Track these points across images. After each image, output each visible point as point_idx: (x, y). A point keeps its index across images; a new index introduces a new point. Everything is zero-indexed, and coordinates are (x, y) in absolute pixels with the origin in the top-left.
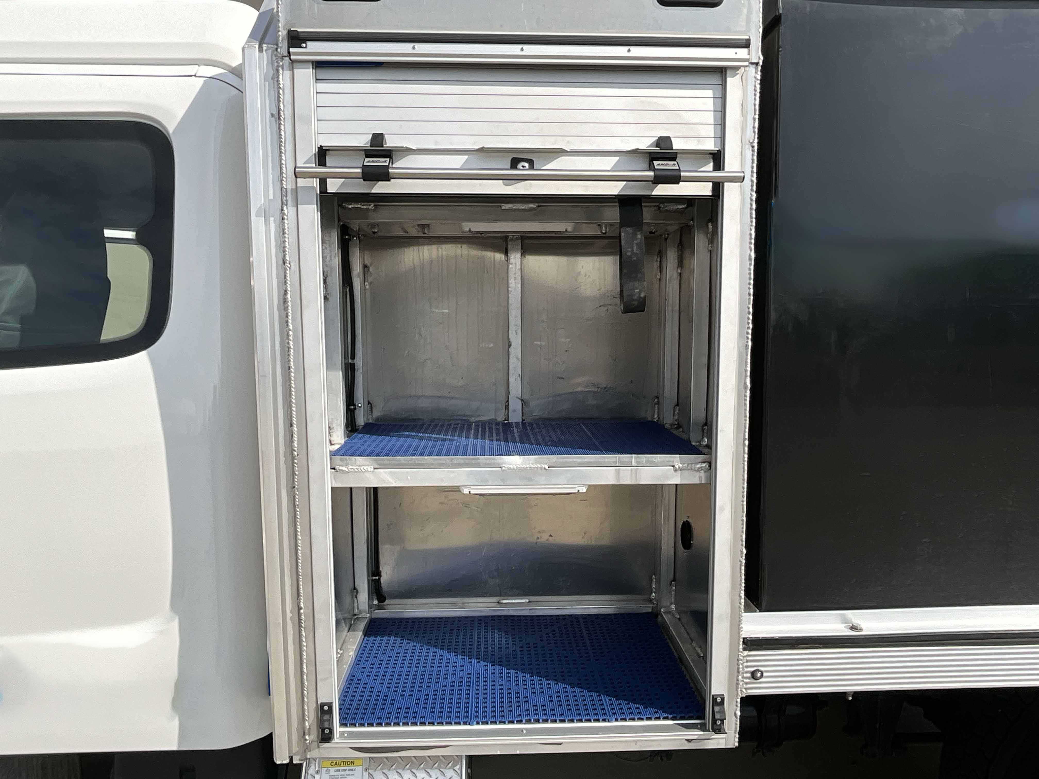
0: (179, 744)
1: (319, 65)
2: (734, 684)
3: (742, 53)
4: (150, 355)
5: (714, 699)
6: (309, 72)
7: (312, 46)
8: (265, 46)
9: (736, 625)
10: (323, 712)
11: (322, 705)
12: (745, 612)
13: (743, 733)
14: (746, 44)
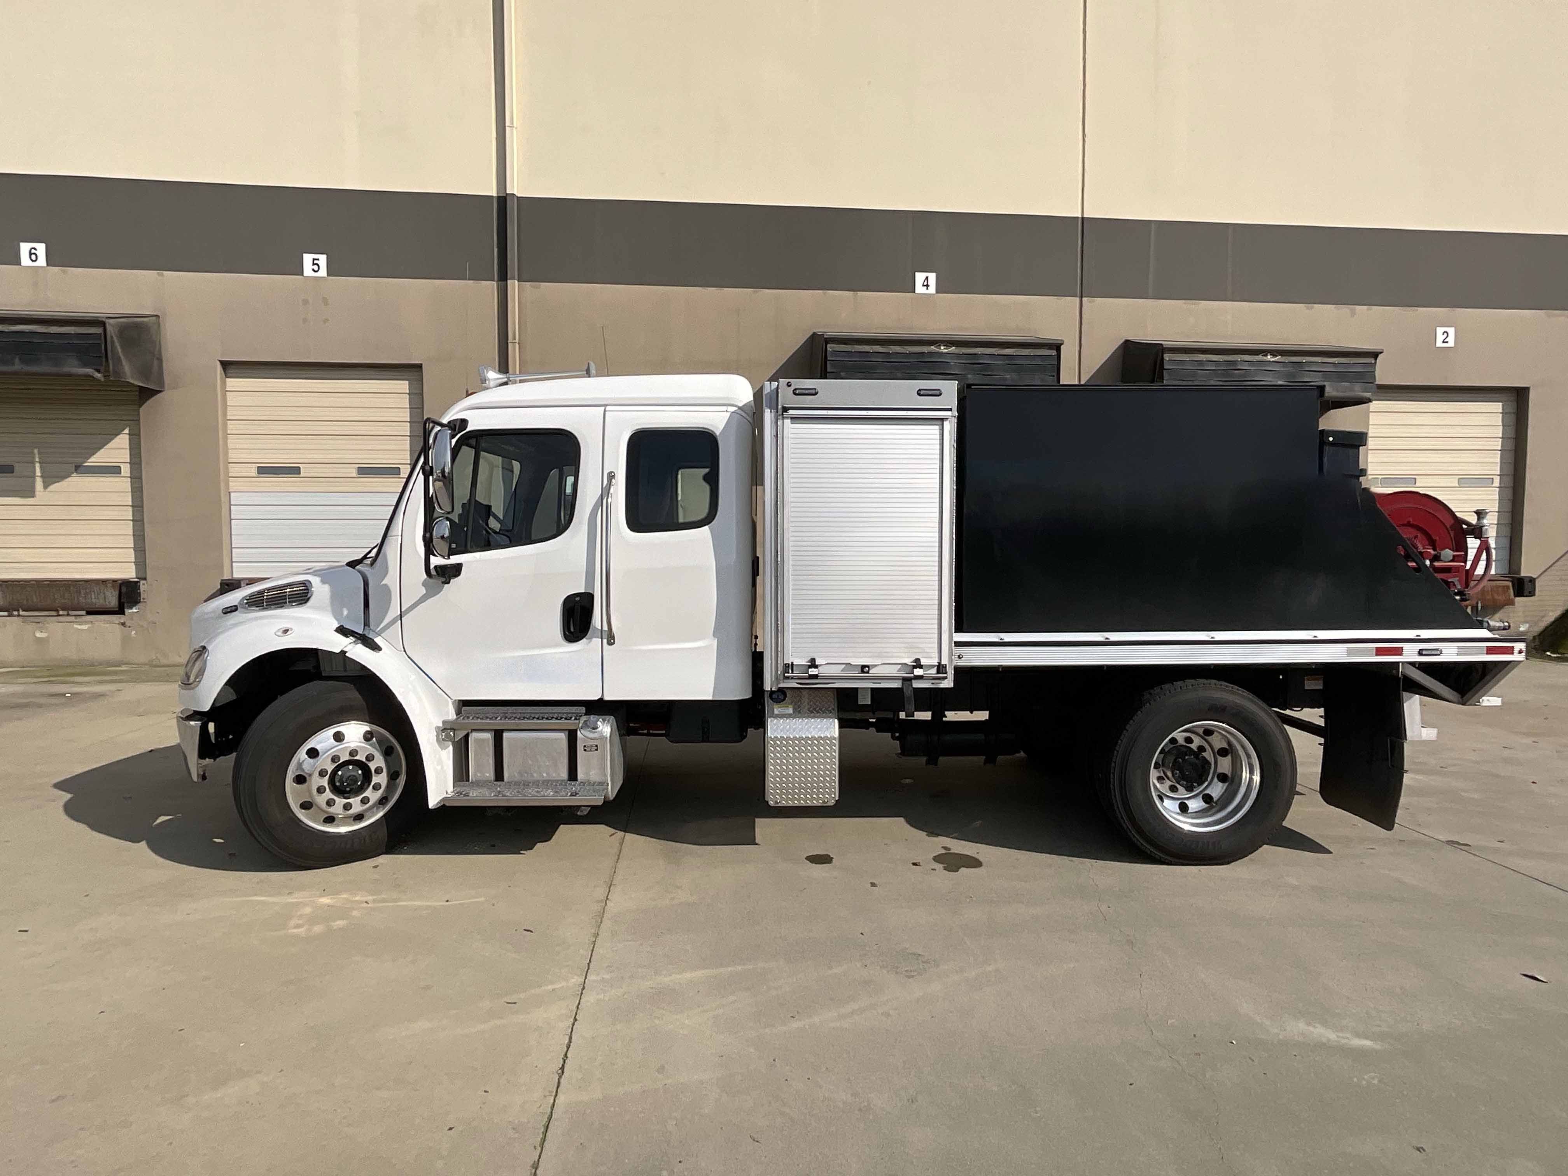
0: (713, 696)
1: (792, 418)
2: (951, 660)
3: (949, 413)
4: (709, 527)
5: (943, 665)
6: (789, 420)
7: (791, 412)
8: (772, 411)
9: (951, 637)
10: (786, 667)
11: (786, 664)
12: (955, 632)
13: (956, 681)
14: (951, 410)
